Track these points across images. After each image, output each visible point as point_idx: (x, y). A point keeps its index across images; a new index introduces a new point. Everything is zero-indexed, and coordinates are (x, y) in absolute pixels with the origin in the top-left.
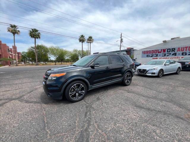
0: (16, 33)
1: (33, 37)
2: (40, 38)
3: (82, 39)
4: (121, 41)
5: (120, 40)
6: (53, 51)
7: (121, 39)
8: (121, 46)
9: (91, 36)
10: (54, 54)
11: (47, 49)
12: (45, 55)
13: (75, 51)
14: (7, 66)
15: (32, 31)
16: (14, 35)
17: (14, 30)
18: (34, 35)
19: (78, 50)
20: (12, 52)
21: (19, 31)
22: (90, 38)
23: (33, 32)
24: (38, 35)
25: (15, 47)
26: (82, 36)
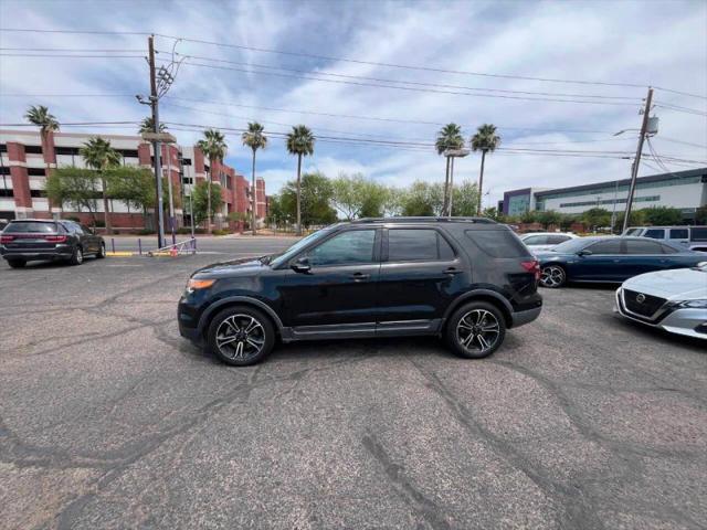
0: (258, 145)
1: (296, 151)
2: (311, 152)
3: (449, 143)
4: (644, 131)
5: (640, 126)
6: (343, 191)
7: (647, 121)
8: (638, 159)
9: (489, 124)
10: (347, 201)
11: (328, 184)
12: (323, 205)
13: (421, 187)
14: (237, 235)
15: (293, 133)
16: (255, 151)
17: (256, 138)
18: (298, 145)
19: (431, 182)
20: (253, 198)
21: (264, 139)
22: (487, 130)
23: (296, 137)
24: (309, 145)
25: (261, 184)
26: (451, 130)
